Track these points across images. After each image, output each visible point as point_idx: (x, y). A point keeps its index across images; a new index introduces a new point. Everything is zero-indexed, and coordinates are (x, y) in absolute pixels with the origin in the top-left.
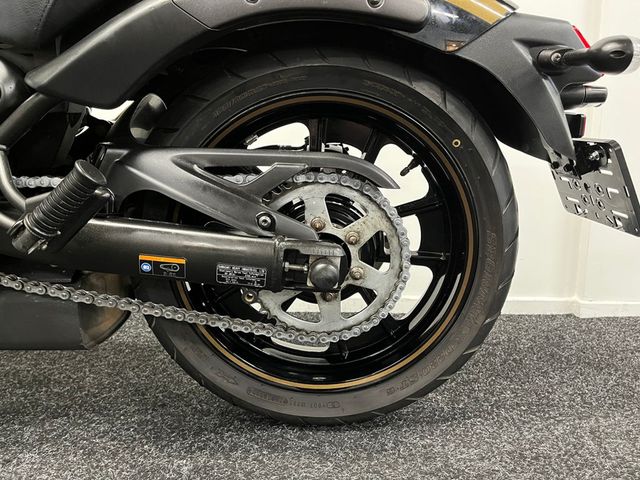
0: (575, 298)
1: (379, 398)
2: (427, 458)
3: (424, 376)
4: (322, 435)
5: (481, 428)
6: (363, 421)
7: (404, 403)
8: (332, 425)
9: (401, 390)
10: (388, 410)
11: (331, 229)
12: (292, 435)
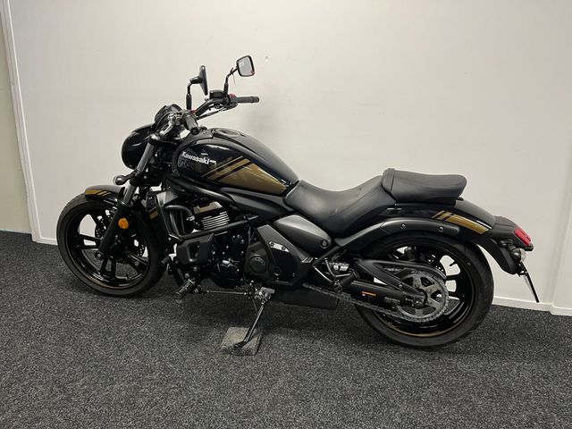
0: (552, 304)
1: (434, 342)
2: (449, 364)
3: (452, 337)
4: (412, 351)
5: (474, 358)
6: (429, 349)
7: (443, 345)
8: (416, 348)
9: (442, 341)
10: (437, 346)
11: (422, 287)
12: (401, 349)
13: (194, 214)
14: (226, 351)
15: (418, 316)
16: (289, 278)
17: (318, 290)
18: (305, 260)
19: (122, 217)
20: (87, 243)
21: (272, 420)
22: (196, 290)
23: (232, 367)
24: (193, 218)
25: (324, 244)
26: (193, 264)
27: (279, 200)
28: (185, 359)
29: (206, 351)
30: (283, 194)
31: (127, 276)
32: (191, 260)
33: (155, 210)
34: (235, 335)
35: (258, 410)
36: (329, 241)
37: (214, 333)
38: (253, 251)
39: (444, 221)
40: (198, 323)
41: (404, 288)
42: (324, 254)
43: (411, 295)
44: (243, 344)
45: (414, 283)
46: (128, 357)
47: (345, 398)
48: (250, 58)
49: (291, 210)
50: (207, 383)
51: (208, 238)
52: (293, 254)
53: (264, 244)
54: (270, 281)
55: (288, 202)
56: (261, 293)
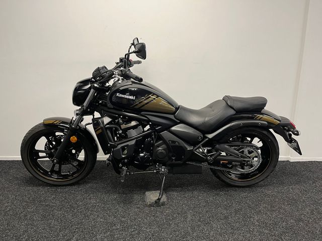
11: (248, 155)
13: (121, 129)
14: (151, 205)
15: (247, 170)
16: (180, 159)
17: (194, 164)
18: (188, 148)
19: (72, 135)
20: (41, 154)
21: (198, 237)
22: (128, 173)
23: (158, 213)
24: (121, 132)
25: (200, 138)
26: (125, 158)
27: (172, 117)
28: (129, 214)
29: (138, 208)
30: (174, 113)
31: (69, 172)
32: (123, 156)
33: (99, 129)
34: (152, 196)
35: (187, 233)
36: (202, 136)
37: (136, 197)
38: (158, 147)
39: (260, 120)
40: (123, 193)
41: (242, 157)
42: (199, 143)
43: (245, 159)
44: (159, 199)
45: (244, 153)
46: (94, 219)
47: (226, 218)
48: (137, 39)
49: (178, 121)
50: (150, 225)
51: (133, 142)
52: (182, 145)
53: (165, 142)
54: (169, 162)
55: (177, 118)
56: (163, 170)
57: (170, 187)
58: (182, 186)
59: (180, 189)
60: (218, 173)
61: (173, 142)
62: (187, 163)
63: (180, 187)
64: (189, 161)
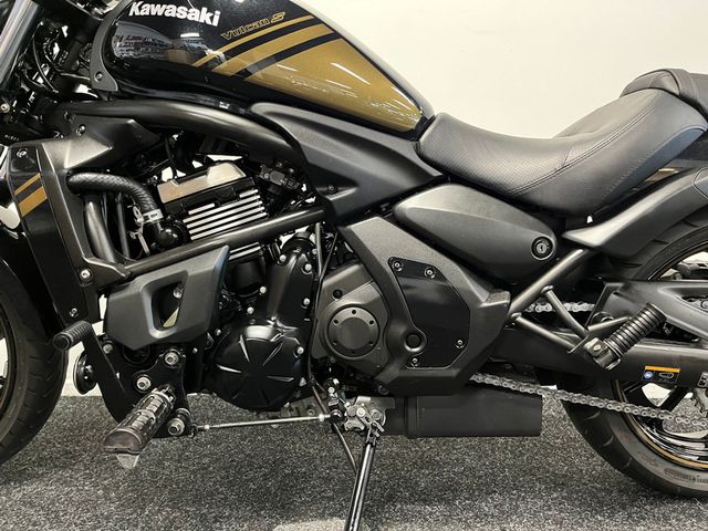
16: (447, 357)
18: (485, 299)
22: (178, 423)
25: (542, 248)
26: (164, 345)
27: (404, 148)
30: (413, 134)
32: (158, 334)
33: (35, 186)
36: (553, 239)
38: (340, 296)
42: (540, 275)
49: (435, 173)
51: (214, 261)
52: (456, 285)
53: (372, 271)
54: (393, 371)
55: (430, 154)
56: (361, 412)
57: (391, 499)
58: (449, 495)
59: (439, 509)
60: (618, 434)
61: (414, 269)
62: (478, 378)
63: (441, 500)
64: (483, 371)
